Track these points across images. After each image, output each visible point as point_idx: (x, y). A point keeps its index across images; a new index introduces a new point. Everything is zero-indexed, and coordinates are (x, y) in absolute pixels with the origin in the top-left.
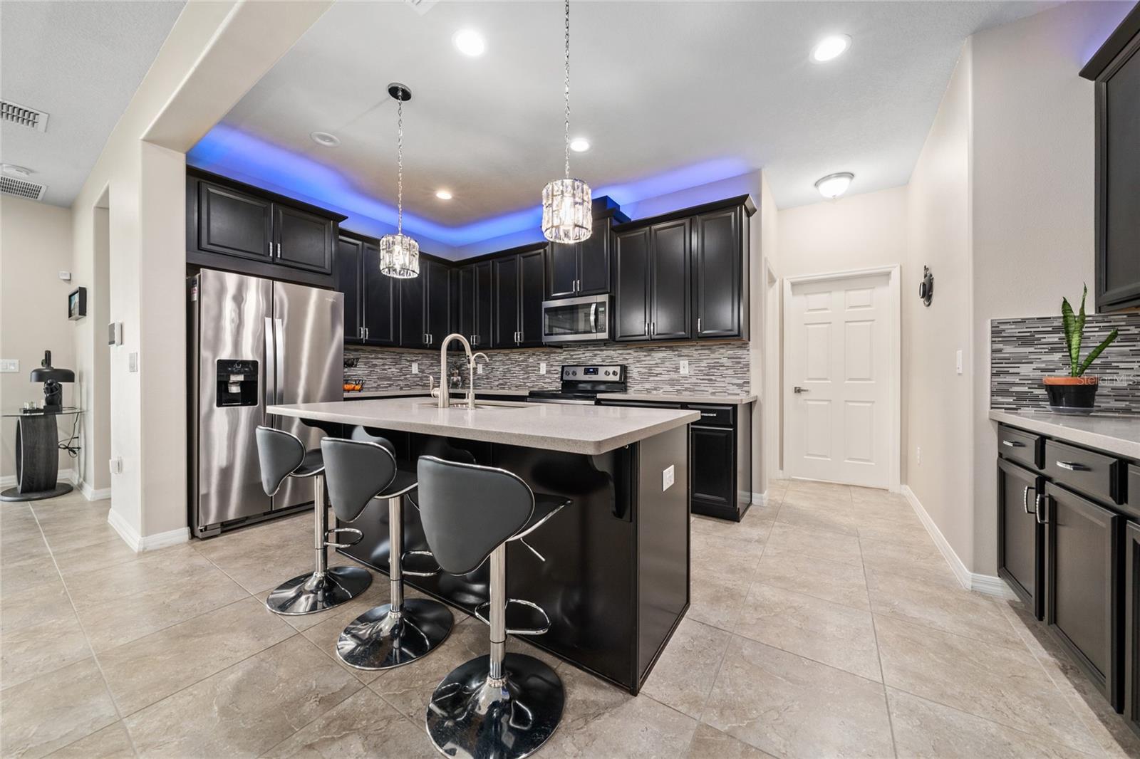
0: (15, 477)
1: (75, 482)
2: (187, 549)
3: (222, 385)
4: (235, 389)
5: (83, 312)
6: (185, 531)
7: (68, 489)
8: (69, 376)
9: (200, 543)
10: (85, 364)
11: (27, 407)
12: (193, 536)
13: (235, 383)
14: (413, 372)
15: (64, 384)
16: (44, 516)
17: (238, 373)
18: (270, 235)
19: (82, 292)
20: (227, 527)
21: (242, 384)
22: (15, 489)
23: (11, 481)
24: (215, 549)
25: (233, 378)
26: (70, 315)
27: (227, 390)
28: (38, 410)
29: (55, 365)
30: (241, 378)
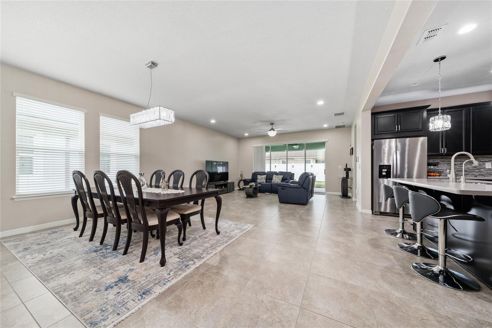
0: (341, 193)
1: (351, 196)
2: (371, 216)
3: (380, 172)
4: (384, 174)
5: (352, 154)
6: (371, 211)
7: (350, 198)
8: (350, 170)
9: (374, 215)
10: (353, 168)
11: (343, 177)
12: (373, 213)
13: (384, 172)
14: (486, 168)
15: (349, 172)
16: (345, 202)
17: (385, 169)
18: (396, 123)
19: (352, 148)
20: (382, 214)
21: (386, 172)
22: (341, 195)
23: (340, 194)
24: (377, 217)
25: (383, 170)
26: (350, 154)
27: (382, 174)
28: (345, 178)
29: (348, 167)
30: (386, 170)
